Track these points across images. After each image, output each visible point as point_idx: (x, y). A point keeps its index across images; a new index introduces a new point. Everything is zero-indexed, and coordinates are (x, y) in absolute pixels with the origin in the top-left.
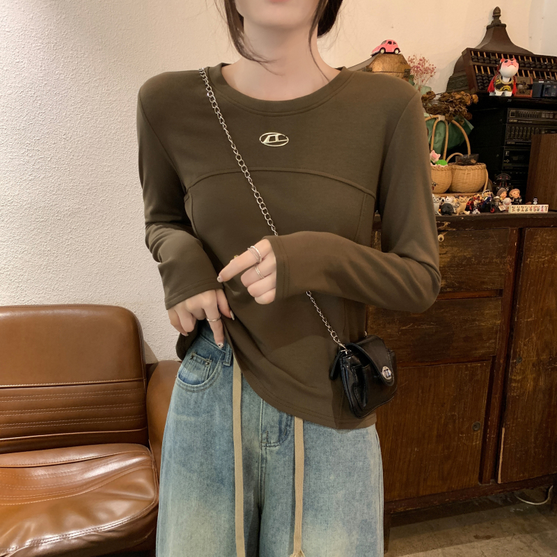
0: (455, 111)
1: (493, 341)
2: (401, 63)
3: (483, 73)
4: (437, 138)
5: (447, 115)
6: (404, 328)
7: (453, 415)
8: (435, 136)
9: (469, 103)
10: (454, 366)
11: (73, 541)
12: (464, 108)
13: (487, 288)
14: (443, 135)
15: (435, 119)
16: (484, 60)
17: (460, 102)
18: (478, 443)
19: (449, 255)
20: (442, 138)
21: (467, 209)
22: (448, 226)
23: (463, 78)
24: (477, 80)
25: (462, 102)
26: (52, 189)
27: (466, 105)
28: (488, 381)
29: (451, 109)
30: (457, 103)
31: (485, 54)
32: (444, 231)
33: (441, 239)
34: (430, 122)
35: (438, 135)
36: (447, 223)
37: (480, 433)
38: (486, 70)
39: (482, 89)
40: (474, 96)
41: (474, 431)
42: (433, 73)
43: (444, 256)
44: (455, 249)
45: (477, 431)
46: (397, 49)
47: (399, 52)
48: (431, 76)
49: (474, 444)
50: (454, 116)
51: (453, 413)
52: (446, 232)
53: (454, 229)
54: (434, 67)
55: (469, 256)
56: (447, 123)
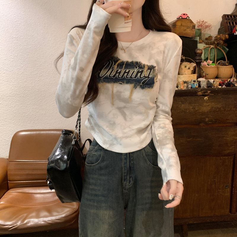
0: (218, 43)
1: (234, 147)
2: (190, 22)
3: (232, 25)
4: (211, 55)
5: (214, 45)
6: (189, 140)
7: (215, 181)
9: (224, 39)
10: (214, 157)
11: (43, 223)
13: (229, 122)
14: (214, 54)
15: (210, 47)
16: (232, 19)
17: (220, 39)
18: (228, 194)
19: (210, 106)
20: (214, 55)
21: (220, 85)
22: (210, 93)
24: (228, 28)
27: (222, 40)
28: (232, 166)
29: (216, 42)
31: (233, 16)
32: (208, 95)
33: (206, 99)
34: (207, 48)
35: (211, 53)
36: (209, 92)
37: (229, 190)
38: (233, 23)
39: (231, 32)
40: (226, 36)
41: (226, 189)
43: (208, 107)
44: (213, 104)
45: (227, 188)
46: (188, 17)
47: (189, 18)
48: (210, 29)
49: (226, 195)
50: (218, 45)
51: (215, 180)
52: (209, 96)
53: (213, 95)
54: (210, 25)
55: (220, 107)
56: (215, 48)
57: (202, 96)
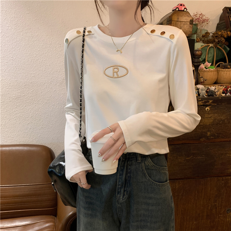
0: (219, 41)
4: (210, 55)
5: (214, 43)
8: (208, 54)
9: (226, 36)
12: (223, 39)
14: (213, 53)
15: (208, 46)
17: (221, 36)
19: (212, 118)
20: (212, 55)
21: (223, 93)
22: (212, 102)
23: (224, 24)
25: (222, 36)
26: (6, 86)
27: (224, 37)
29: (216, 40)
30: (220, 37)
33: (208, 110)
34: (205, 47)
35: (210, 54)
36: (211, 101)
40: (228, 32)
41: (227, 213)
42: (208, 22)
44: (216, 115)
45: (229, 213)
46: (185, 8)
47: (187, 10)
48: (207, 24)
50: (218, 44)
52: (211, 106)
53: (216, 104)
54: (208, 18)
55: (224, 119)
56: (215, 48)
57: (203, 107)
